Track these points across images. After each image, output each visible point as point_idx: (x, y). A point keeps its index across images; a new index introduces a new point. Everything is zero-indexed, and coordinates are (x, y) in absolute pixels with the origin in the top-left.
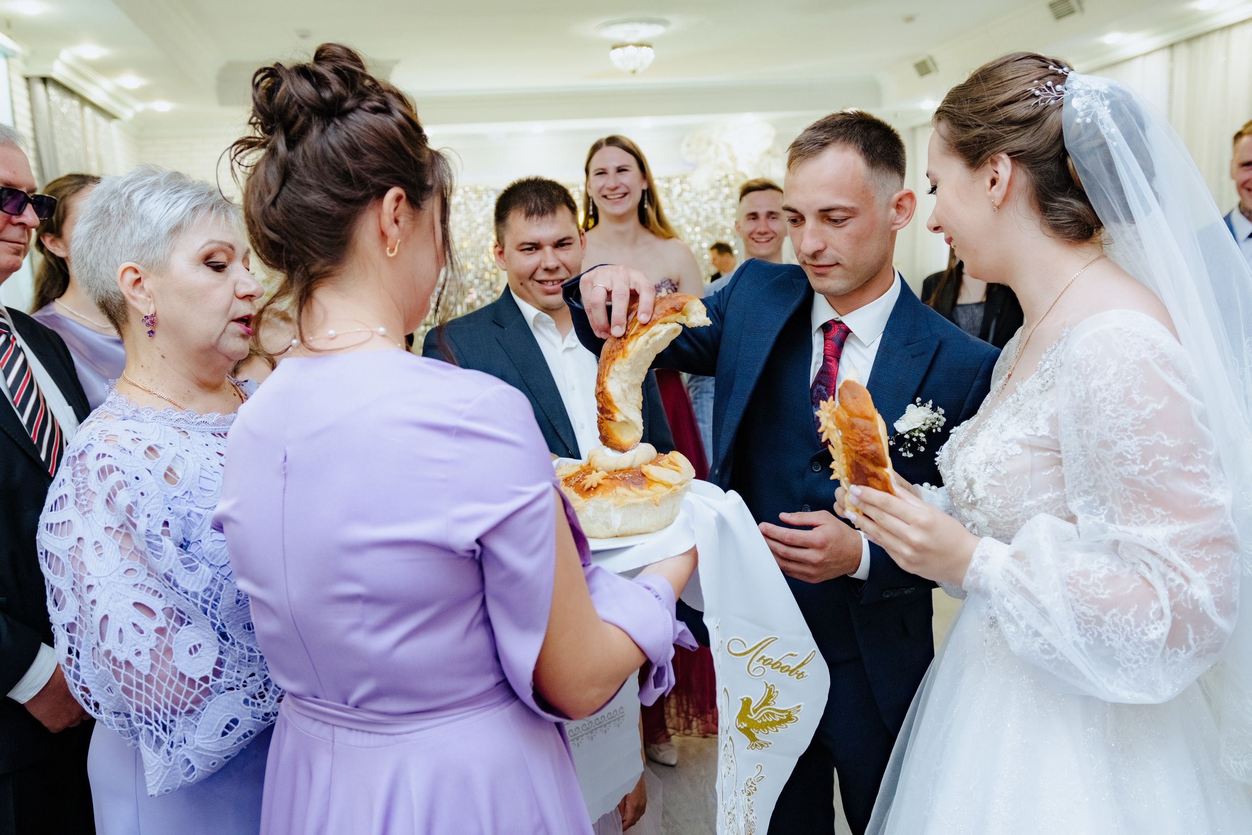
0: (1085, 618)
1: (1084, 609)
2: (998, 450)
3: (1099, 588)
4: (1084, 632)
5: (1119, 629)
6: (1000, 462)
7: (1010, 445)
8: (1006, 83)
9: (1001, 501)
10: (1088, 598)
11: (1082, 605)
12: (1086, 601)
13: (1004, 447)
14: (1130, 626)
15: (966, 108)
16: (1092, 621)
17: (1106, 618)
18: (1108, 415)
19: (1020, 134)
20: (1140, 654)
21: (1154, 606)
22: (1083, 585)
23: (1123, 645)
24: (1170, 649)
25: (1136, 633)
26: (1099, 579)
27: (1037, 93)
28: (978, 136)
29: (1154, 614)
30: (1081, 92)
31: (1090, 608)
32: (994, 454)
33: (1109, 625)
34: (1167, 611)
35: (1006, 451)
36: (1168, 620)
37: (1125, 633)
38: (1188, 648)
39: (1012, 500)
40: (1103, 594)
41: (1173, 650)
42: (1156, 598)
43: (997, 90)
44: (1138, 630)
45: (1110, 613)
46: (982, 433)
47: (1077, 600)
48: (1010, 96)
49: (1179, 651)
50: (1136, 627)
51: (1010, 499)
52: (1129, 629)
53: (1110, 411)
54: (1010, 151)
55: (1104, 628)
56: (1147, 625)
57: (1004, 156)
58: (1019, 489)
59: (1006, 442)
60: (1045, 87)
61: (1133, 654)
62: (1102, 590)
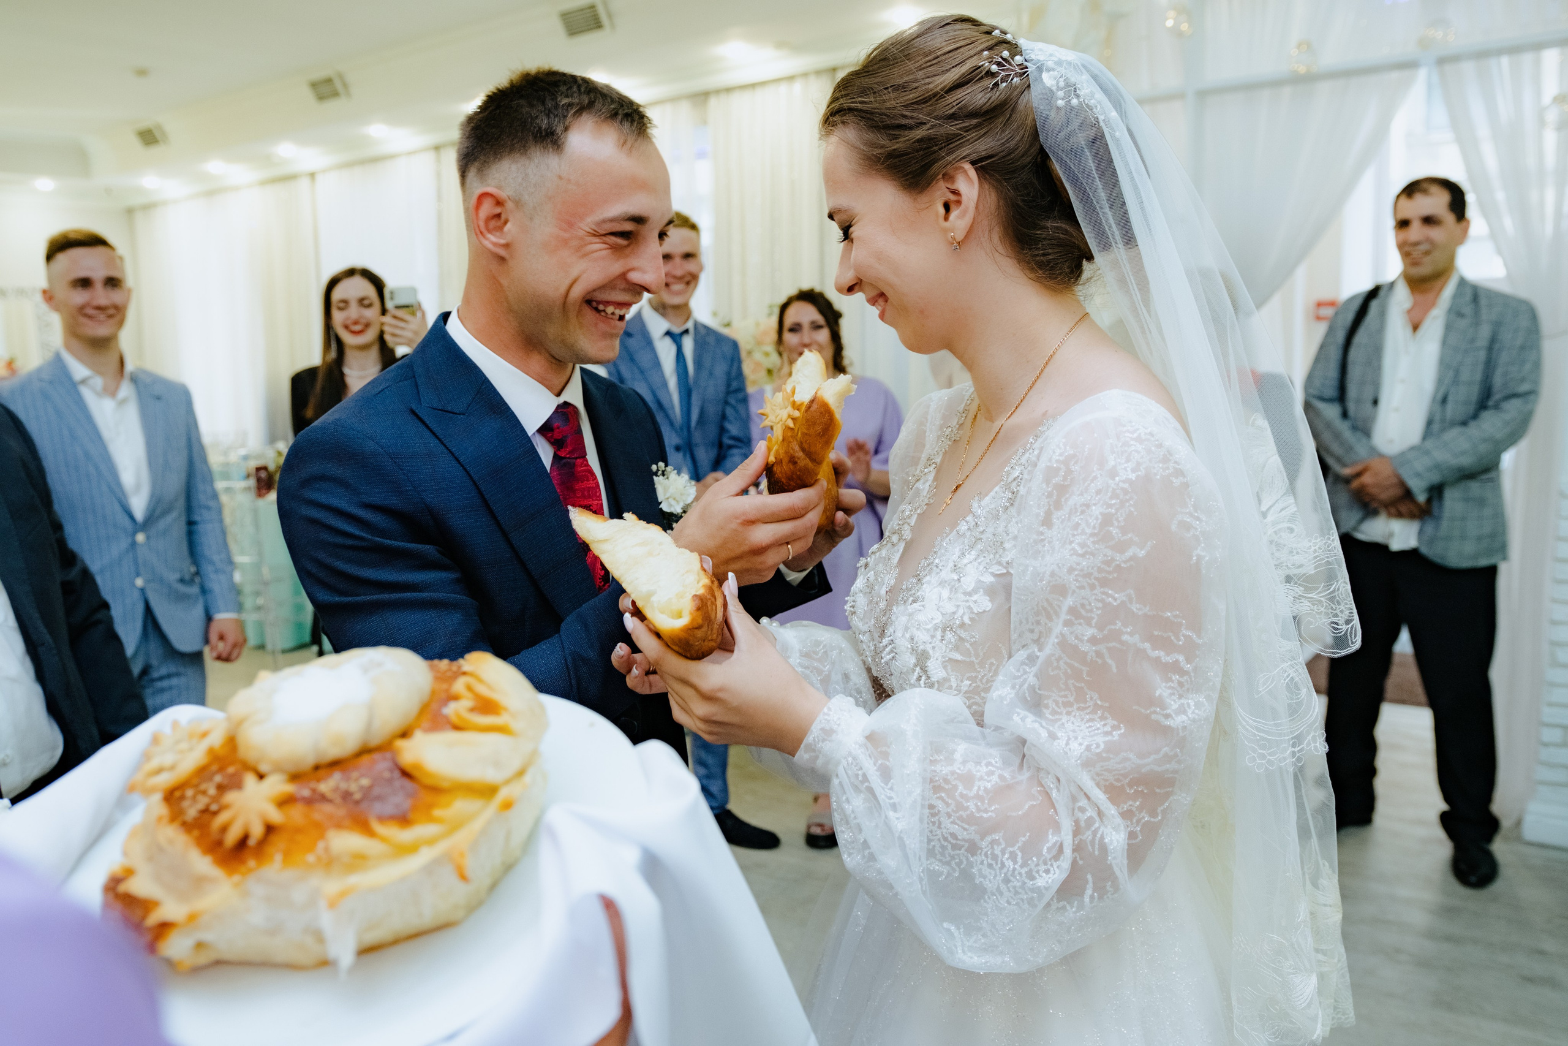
0: (954, 842)
1: (955, 828)
2: (958, 606)
3: (983, 802)
4: (948, 859)
5: (997, 864)
6: (962, 625)
7: (975, 597)
8: (943, 58)
9: (968, 683)
10: (964, 814)
11: (953, 823)
12: (960, 818)
13: (967, 601)
14: (1015, 862)
15: (890, 99)
16: (963, 846)
17: (984, 844)
18: (1073, 549)
19: (984, 130)
20: (1017, 904)
21: (1052, 839)
22: (961, 795)
23: (999, 887)
24: (1058, 901)
25: (1020, 874)
26: (986, 789)
27: (994, 68)
28: (920, 141)
29: (1049, 849)
30: (1050, 64)
31: (965, 829)
32: (954, 613)
33: (986, 855)
34: (1068, 851)
35: (969, 608)
36: (1065, 863)
37: (1005, 870)
38: (1081, 907)
39: (984, 680)
40: (986, 811)
41: (1062, 904)
42: (1057, 828)
43: (932, 68)
44: (1023, 871)
45: (989, 839)
46: (928, 578)
47: (949, 815)
48: (956, 77)
49: (1068, 907)
50: (1022, 867)
51: (981, 680)
52: (1011, 864)
53: (1079, 544)
54: (974, 156)
55: (979, 858)
56: (1037, 865)
57: (968, 166)
58: (992, 664)
59: (970, 594)
60: (1001, 60)
61: (1009, 902)
62: (986, 806)
